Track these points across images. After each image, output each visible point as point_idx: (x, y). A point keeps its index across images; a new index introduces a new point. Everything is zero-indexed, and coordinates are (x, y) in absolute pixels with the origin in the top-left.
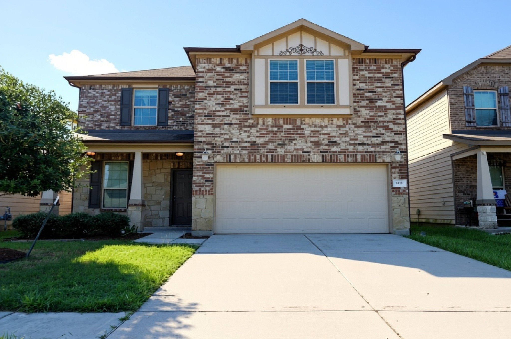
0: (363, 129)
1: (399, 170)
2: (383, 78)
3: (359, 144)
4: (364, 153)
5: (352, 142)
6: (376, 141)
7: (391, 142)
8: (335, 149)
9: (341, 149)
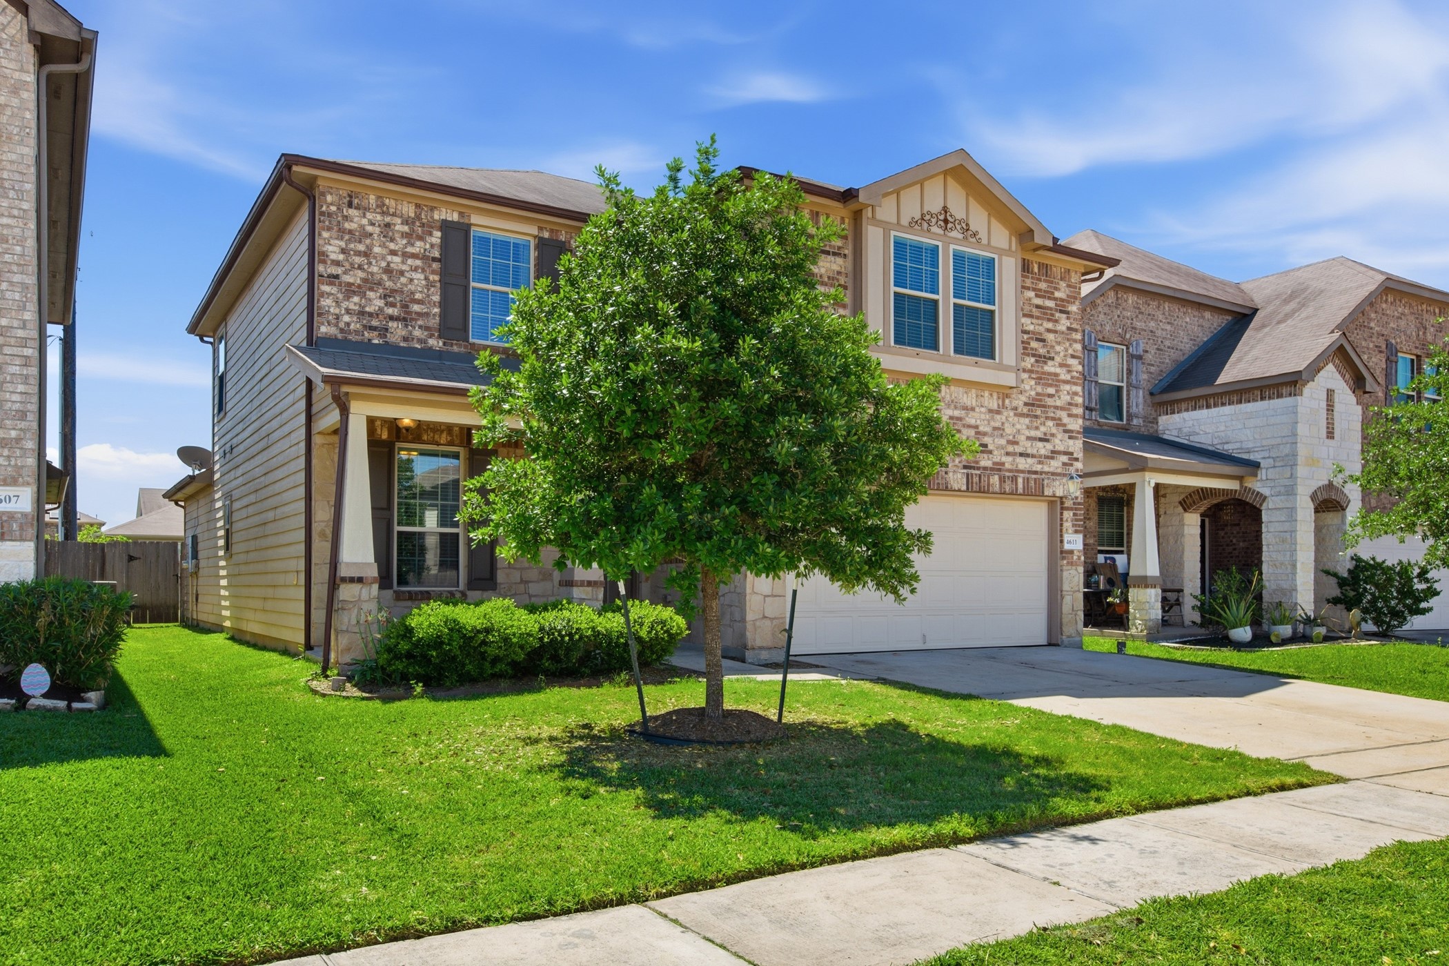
0: (1027, 421)
1: (1075, 515)
2: (1056, 310)
3: (1021, 455)
4: (1027, 475)
5: (1010, 449)
6: (1043, 449)
7: (1065, 453)
8: (985, 462)
9: (994, 463)
